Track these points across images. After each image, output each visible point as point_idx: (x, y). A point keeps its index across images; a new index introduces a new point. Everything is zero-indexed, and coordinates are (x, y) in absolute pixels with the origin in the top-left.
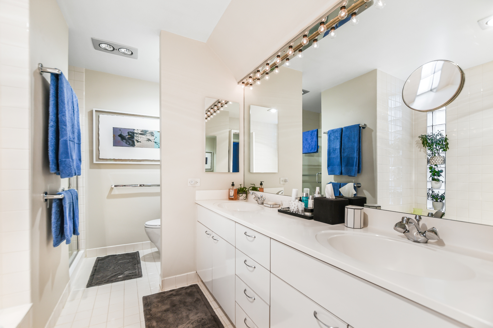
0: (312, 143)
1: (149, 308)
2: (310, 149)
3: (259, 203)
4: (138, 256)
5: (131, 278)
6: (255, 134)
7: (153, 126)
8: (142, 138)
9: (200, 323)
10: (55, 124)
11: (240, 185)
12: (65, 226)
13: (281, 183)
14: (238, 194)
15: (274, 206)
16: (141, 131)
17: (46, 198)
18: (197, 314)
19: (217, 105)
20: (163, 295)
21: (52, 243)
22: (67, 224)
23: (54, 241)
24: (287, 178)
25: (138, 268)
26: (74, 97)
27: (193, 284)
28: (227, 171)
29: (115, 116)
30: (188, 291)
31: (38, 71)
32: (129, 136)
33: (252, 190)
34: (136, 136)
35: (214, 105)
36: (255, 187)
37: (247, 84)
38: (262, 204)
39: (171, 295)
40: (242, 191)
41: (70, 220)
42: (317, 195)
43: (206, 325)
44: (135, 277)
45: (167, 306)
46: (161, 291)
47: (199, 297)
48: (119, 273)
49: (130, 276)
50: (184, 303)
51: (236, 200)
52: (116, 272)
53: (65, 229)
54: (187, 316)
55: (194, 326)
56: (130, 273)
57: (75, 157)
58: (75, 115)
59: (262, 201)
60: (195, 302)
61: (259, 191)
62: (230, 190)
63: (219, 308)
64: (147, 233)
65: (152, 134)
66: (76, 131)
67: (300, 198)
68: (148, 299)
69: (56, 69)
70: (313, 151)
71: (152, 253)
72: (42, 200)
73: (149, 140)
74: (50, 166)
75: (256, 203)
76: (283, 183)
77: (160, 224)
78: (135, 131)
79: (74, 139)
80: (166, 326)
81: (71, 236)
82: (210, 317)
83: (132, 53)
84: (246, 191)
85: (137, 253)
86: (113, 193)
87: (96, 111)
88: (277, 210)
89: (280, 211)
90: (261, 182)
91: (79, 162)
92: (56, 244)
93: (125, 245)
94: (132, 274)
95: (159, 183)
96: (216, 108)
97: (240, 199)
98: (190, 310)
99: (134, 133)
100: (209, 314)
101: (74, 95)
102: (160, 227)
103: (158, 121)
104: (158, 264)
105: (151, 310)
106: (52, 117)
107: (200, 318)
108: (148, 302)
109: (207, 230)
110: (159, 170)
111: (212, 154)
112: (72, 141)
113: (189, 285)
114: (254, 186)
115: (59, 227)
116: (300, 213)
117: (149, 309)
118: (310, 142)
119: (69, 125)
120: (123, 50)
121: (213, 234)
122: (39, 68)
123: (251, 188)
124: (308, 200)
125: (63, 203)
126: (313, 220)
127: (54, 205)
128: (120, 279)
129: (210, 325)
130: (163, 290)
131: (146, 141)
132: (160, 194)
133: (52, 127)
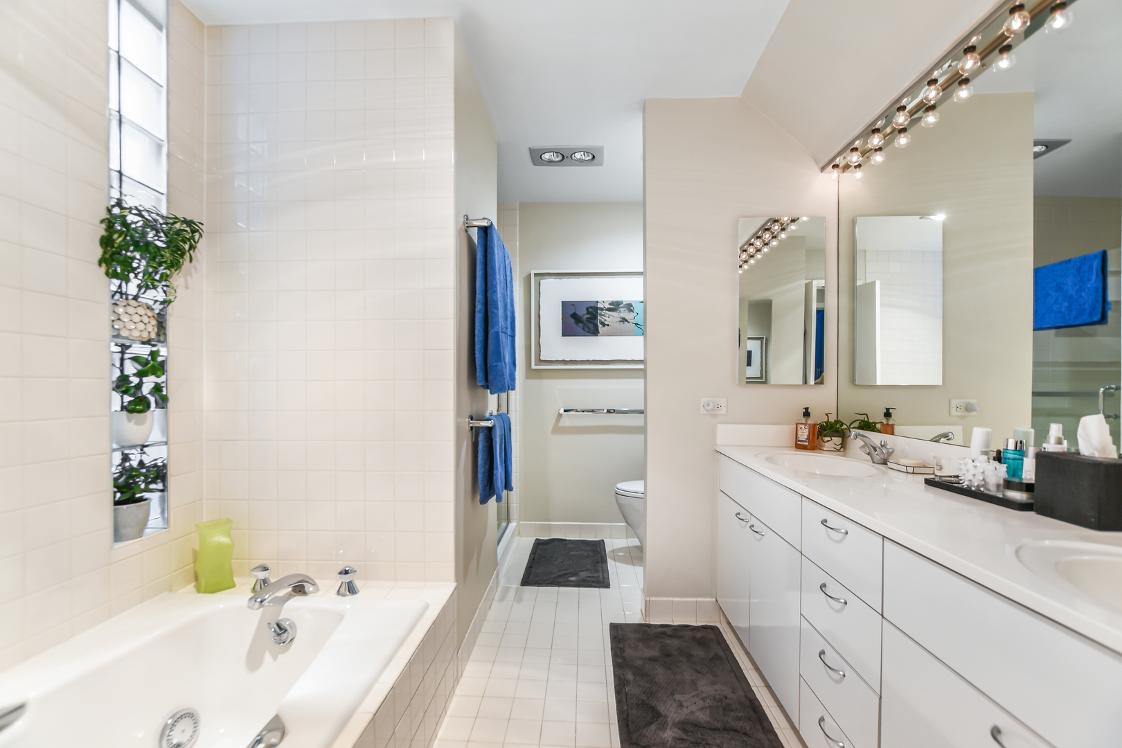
0: (1081, 296)
1: (621, 646)
2: (1074, 313)
3: (875, 460)
4: (602, 549)
5: (590, 586)
6: (881, 284)
7: (630, 291)
8: (611, 318)
9: (719, 704)
10: (484, 307)
11: (827, 415)
12: (495, 472)
13: (954, 412)
14: (820, 437)
15: (916, 470)
16: (610, 304)
17: (471, 425)
18: (713, 683)
19: (770, 226)
20: (647, 629)
21: (478, 498)
22: (497, 469)
23: (481, 495)
24: (973, 401)
25: (603, 570)
26: (506, 258)
27: (708, 624)
28: (800, 382)
29: (565, 280)
30: (698, 635)
31: (463, 228)
32: (589, 316)
33: (860, 428)
34: (601, 315)
35: (763, 228)
36: (868, 422)
37: (847, 167)
38: (885, 462)
39: (663, 633)
40: (830, 429)
41: (501, 464)
42: (1051, 447)
43: (732, 711)
44: (597, 585)
45: (654, 653)
46: (643, 622)
47: (721, 653)
48: (571, 573)
49: (589, 581)
50: (689, 656)
51: (814, 449)
52: (565, 570)
53: (495, 478)
54: (694, 683)
55: (707, 705)
56: (589, 577)
57: (507, 359)
58: (508, 289)
59: (882, 456)
60: (711, 660)
61: (879, 431)
62: (800, 426)
63: (766, 689)
64: (620, 506)
65: (629, 307)
66: (509, 314)
67: (999, 452)
68: (619, 630)
69: (484, 219)
70: (1085, 319)
71: (629, 547)
72: (468, 428)
73: (624, 320)
74: (477, 375)
75: (867, 461)
76: (959, 414)
77: (642, 490)
78: (599, 305)
79: (507, 328)
80: (650, 686)
81: (502, 491)
82: (743, 699)
83: (594, 157)
84: (842, 430)
85: (602, 543)
86: (561, 424)
87: (536, 275)
88: (921, 478)
89: (929, 482)
90: (888, 409)
91: (512, 366)
92: (484, 500)
93: (580, 523)
94: (592, 579)
95: (641, 407)
96: (767, 236)
97: (825, 449)
98: (699, 672)
99: (596, 309)
100: (741, 693)
101: (506, 256)
102: (643, 498)
103: (640, 279)
104: (640, 570)
105: (624, 651)
106: (479, 296)
107: (719, 694)
108: (619, 633)
109: (739, 509)
110: (643, 380)
111: (765, 342)
112: (504, 333)
113: (700, 624)
114: (866, 419)
115: (487, 474)
116: (993, 491)
117: (621, 648)
118: (1072, 292)
119: (500, 305)
120: (578, 156)
121: (753, 521)
122: (464, 221)
123: (856, 424)
124: (1023, 460)
125: (493, 435)
126: (1032, 514)
127: (481, 438)
128: (571, 583)
129: (741, 714)
130: (647, 620)
131: (618, 323)
132: (642, 430)
133: (479, 312)
